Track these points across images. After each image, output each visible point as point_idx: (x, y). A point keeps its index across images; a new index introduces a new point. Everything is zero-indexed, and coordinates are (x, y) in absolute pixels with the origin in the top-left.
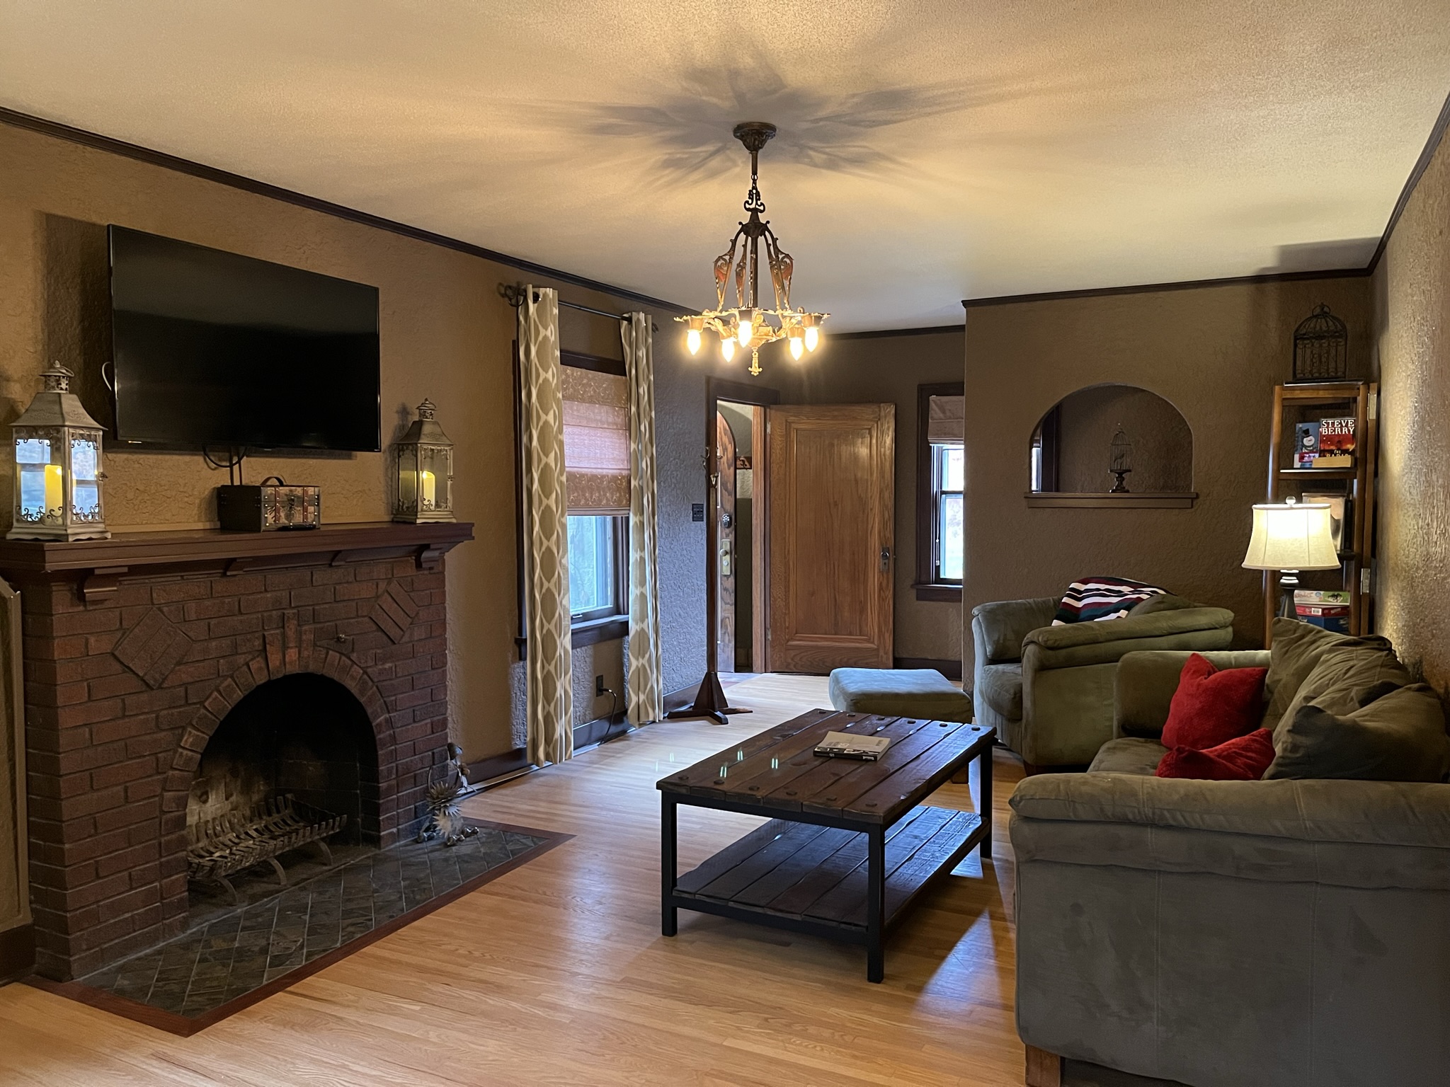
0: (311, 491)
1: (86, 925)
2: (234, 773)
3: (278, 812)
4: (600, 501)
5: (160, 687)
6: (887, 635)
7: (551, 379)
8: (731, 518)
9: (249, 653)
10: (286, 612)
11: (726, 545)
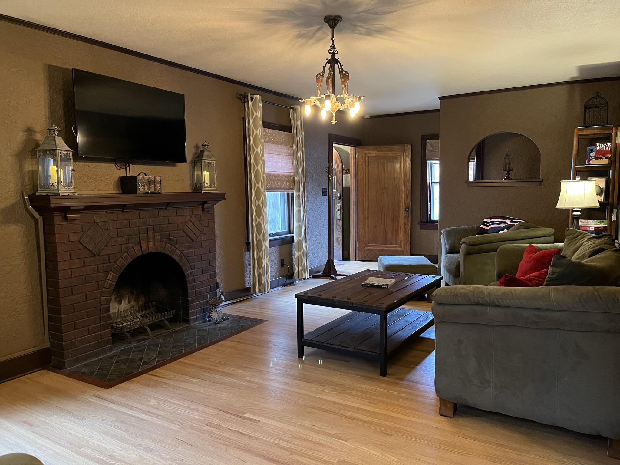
0: (157, 178)
1: (71, 347)
2: (132, 293)
3: (149, 309)
4: (281, 185)
5: (98, 255)
6: (408, 244)
7: (259, 134)
8: (340, 195)
9: (134, 243)
10: (148, 227)
11: (339, 207)
